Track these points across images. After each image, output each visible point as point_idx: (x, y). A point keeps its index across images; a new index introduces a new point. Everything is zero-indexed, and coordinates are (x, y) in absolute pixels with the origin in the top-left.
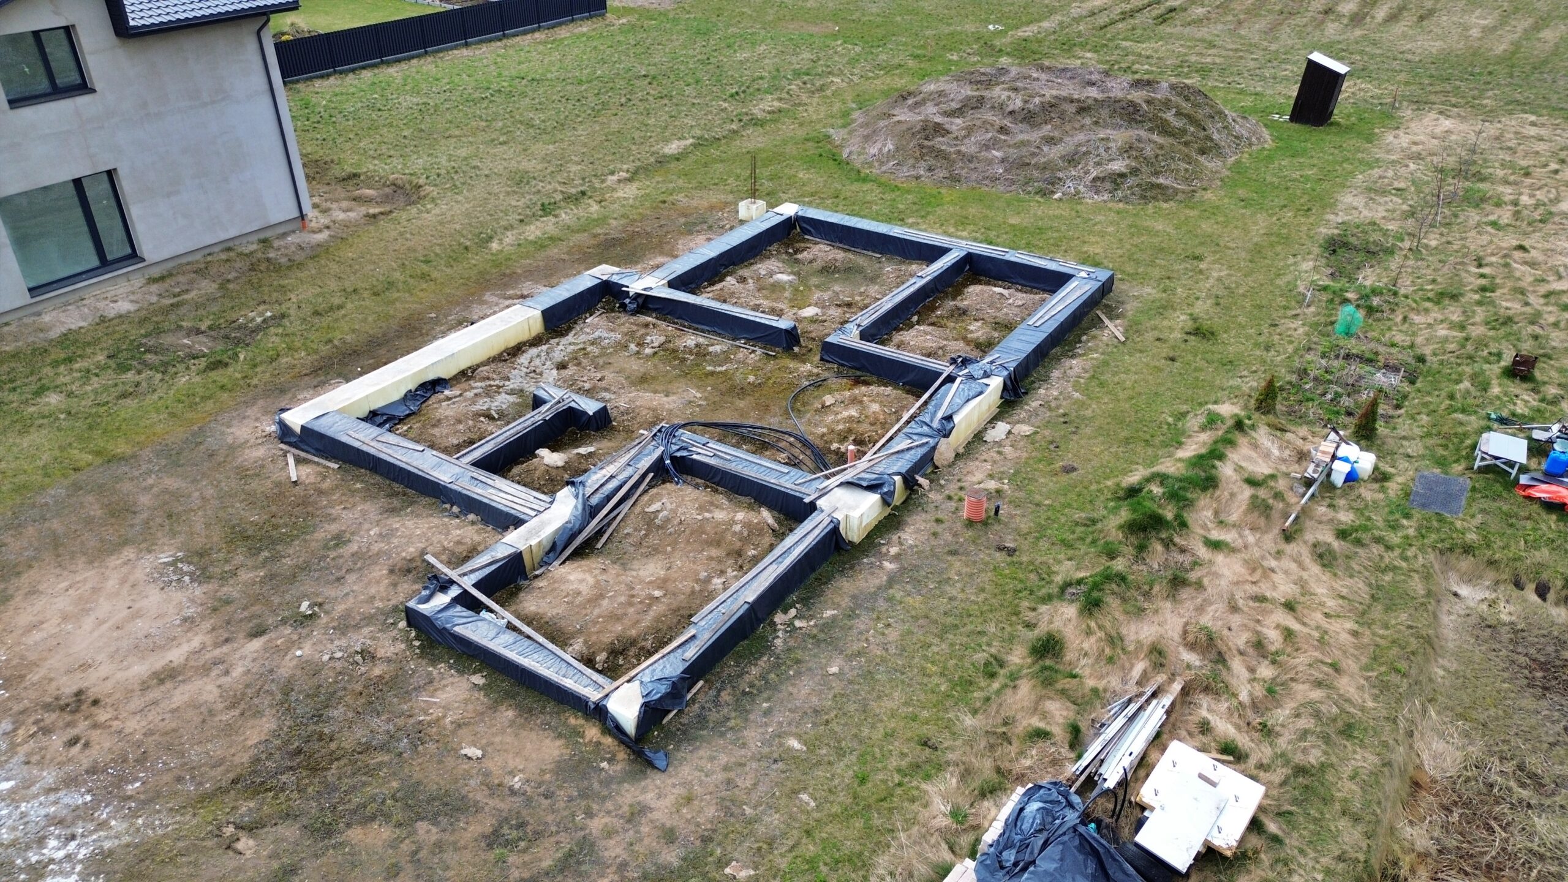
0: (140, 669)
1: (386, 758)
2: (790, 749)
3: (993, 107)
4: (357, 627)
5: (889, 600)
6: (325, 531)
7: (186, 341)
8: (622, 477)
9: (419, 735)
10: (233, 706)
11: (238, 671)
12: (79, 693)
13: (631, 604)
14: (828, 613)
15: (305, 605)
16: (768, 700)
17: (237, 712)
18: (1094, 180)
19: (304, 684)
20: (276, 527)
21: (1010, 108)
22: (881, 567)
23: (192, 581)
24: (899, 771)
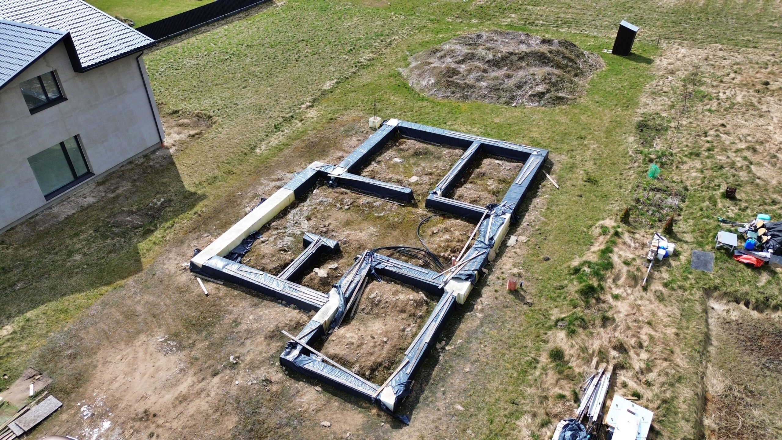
0: (169, 397)
1: (290, 430)
2: (458, 410)
3: (479, 59)
4: (258, 367)
5: (483, 332)
6: (228, 319)
7: (128, 219)
8: (356, 281)
9: (301, 417)
10: (217, 411)
11: (213, 394)
12: (146, 411)
13: (375, 347)
14: (459, 341)
15: (232, 358)
16: (443, 386)
17: (219, 414)
18: (530, 96)
19: (244, 398)
20: (205, 318)
21: (487, 60)
22: (476, 316)
23: (177, 350)
24: (505, 416)
